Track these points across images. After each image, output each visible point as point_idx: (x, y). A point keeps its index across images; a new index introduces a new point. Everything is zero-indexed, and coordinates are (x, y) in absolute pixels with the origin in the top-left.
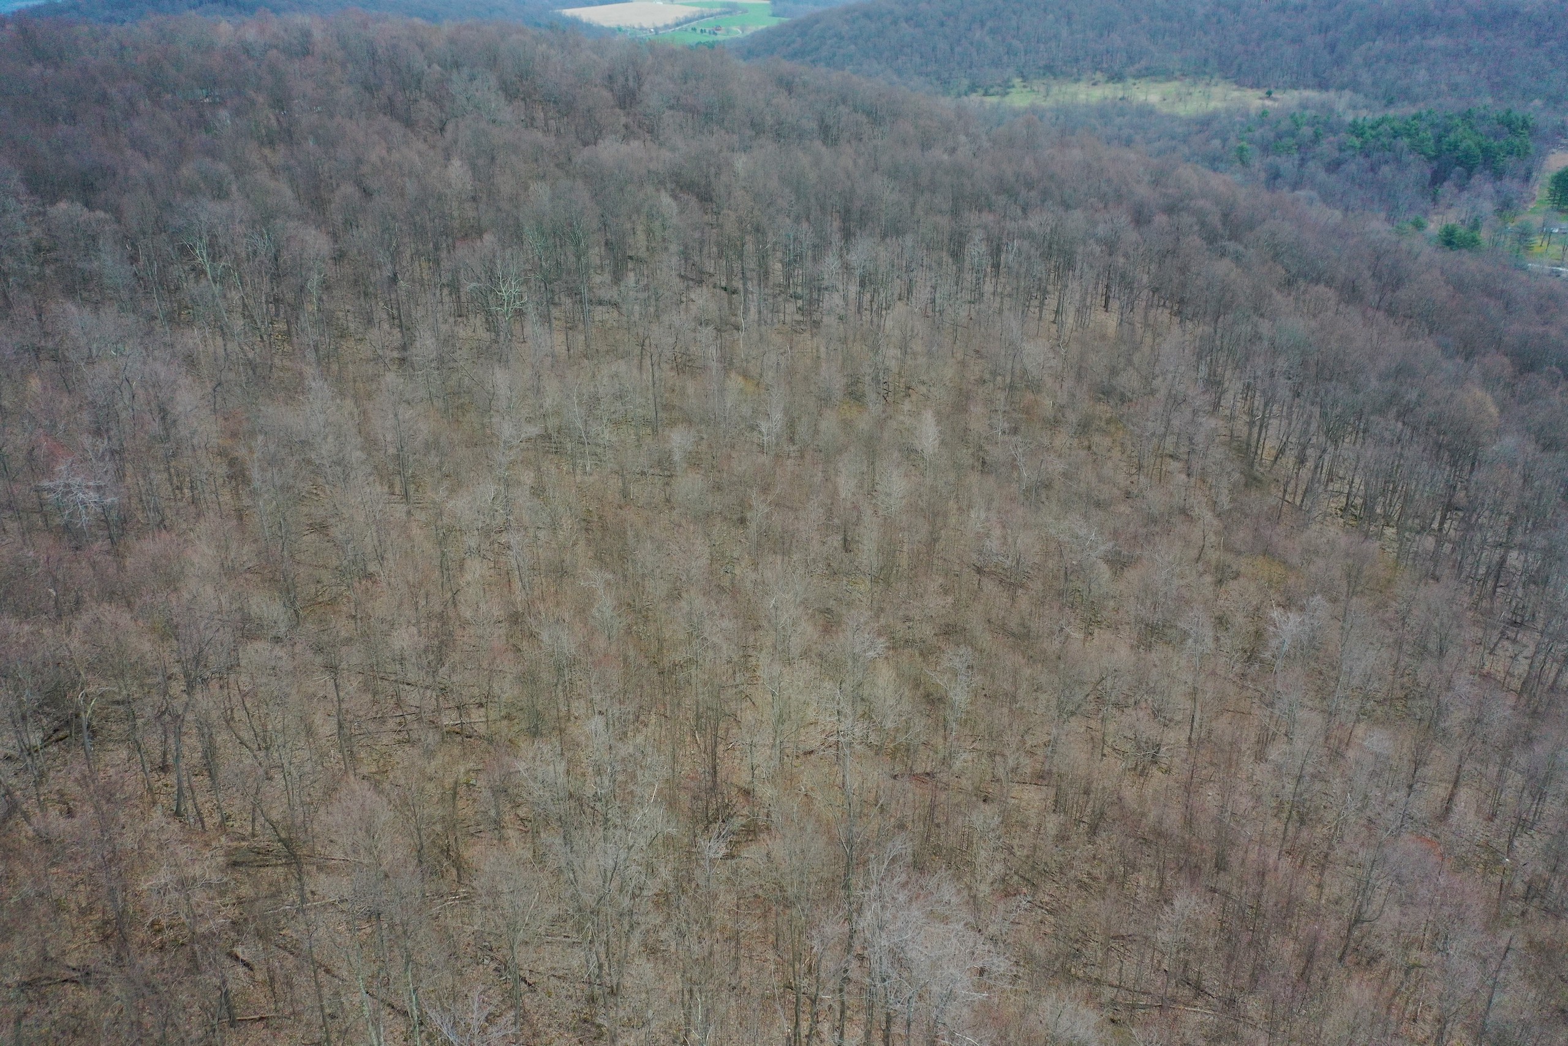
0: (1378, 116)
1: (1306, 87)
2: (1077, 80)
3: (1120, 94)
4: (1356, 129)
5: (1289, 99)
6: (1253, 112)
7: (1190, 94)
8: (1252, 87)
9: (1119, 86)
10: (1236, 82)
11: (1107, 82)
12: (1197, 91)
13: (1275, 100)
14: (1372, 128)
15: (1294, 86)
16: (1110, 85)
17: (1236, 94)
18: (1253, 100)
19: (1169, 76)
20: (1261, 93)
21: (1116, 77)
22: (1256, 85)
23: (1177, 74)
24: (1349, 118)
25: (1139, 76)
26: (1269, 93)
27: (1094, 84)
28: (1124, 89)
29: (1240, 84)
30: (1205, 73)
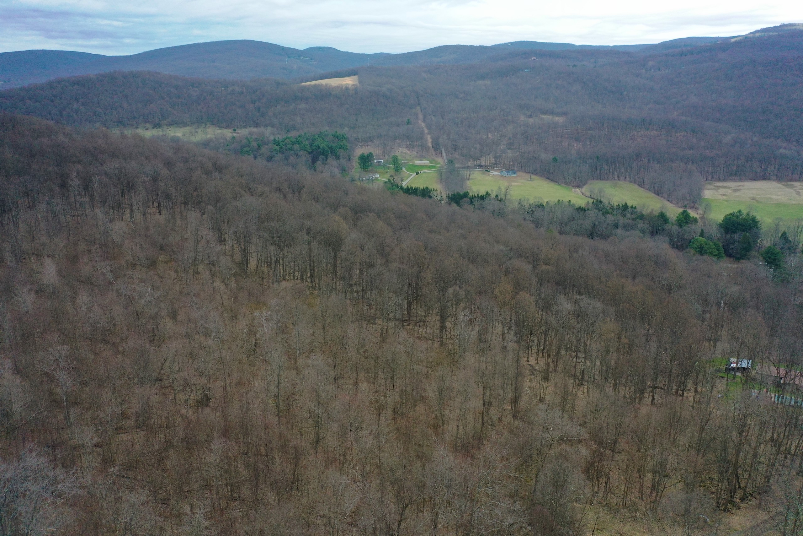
0: (284, 137)
1: (250, 127)
2: (137, 128)
3: (161, 133)
4: (276, 142)
5: (244, 132)
6: (228, 139)
7: (197, 132)
8: (226, 128)
9: (160, 130)
10: (218, 126)
11: (153, 128)
12: (200, 131)
13: (238, 133)
14: (283, 141)
15: (245, 127)
16: (155, 129)
17: (219, 131)
18: (228, 133)
19: (185, 125)
20: (231, 131)
21: (157, 126)
22: (228, 127)
23: (188, 123)
24: (272, 138)
25: (170, 125)
26: (235, 130)
27: (147, 129)
28: (162, 131)
29: (221, 127)
30: (202, 123)
